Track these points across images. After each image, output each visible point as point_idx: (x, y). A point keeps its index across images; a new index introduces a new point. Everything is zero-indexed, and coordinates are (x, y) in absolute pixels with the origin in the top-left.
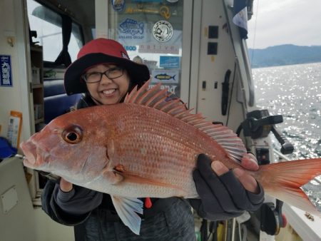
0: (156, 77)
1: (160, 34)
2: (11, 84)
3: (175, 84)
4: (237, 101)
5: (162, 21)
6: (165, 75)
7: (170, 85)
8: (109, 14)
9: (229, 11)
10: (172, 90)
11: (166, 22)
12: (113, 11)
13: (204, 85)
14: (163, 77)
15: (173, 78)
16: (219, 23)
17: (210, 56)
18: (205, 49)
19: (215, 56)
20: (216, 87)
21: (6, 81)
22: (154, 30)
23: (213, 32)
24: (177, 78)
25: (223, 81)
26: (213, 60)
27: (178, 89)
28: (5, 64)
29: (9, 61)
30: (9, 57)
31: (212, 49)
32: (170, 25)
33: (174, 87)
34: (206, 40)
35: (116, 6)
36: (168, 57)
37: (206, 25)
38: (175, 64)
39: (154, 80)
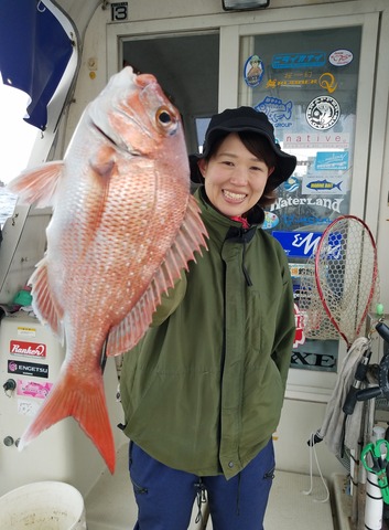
0: (309, 186)
1: (318, 117)
3: (338, 196)
5: (322, 98)
7: (333, 199)
8: (239, 93)
10: (335, 206)
11: (329, 98)
12: (244, 86)
14: (322, 186)
15: (338, 186)
22: (309, 112)
32: (335, 103)
33: (339, 201)
35: (250, 79)
36: (330, 154)
38: (341, 164)
39: (305, 191)
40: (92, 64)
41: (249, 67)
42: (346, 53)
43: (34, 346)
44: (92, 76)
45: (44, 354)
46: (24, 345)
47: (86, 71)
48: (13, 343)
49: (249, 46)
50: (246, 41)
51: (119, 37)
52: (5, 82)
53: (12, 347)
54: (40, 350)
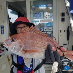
2: (4, 34)
3: (51, 31)
4: (72, 36)
5: (47, 13)
7: (50, 32)
9: (68, 8)
10: (50, 33)
12: (32, 11)
13: (61, 31)
15: (51, 29)
16: (65, 12)
17: (62, 22)
18: (61, 20)
19: (64, 22)
20: (65, 31)
21: (3, 33)
23: (63, 14)
24: (52, 29)
25: (67, 30)
26: (63, 23)
27: (52, 33)
28: (2, 28)
30: (3, 26)
31: (63, 20)
32: (49, 13)
33: (51, 32)
34: (61, 17)
35: (33, 9)
37: (61, 13)
38: (51, 25)
39: (45, 30)
40: (1, 7)
41: (32, 7)
42: (50, 4)
44: (1, 9)
49: (32, 3)
50: (31, 2)
51: (6, 1)
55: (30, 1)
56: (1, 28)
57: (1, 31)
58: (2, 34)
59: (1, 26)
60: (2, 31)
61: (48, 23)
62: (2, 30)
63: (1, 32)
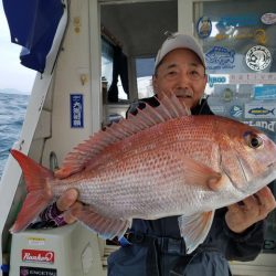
0: (250, 112)
1: (254, 61)
2: (82, 125)
5: (258, 47)
6: (262, 109)
7: (269, 121)
10: (270, 127)
11: (263, 48)
14: (260, 112)
15: (272, 112)
21: (77, 123)
22: (247, 57)
28: (77, 104)
29: (81, 101)
30: (82, 96)
32: (267, 50)
33: (273, 123)
40: (77, 21)
41: (201, 25)
43: (43, 253)
44: (77, 30)
45: (53, 260)
46: (34, 253)
47: (72, 27)
48: (24, 252)
50: (197, 5)
52: (13, 41)
53: (23, 255)
54: (49, 256)
55: (194, 4)
56: (72, 102)
57: (72, 114)
58: (73, 126)
59: (72, 96)
60: (75, 117)
61: (261, 85)
62: (76, 110)
63: (73, 120)
